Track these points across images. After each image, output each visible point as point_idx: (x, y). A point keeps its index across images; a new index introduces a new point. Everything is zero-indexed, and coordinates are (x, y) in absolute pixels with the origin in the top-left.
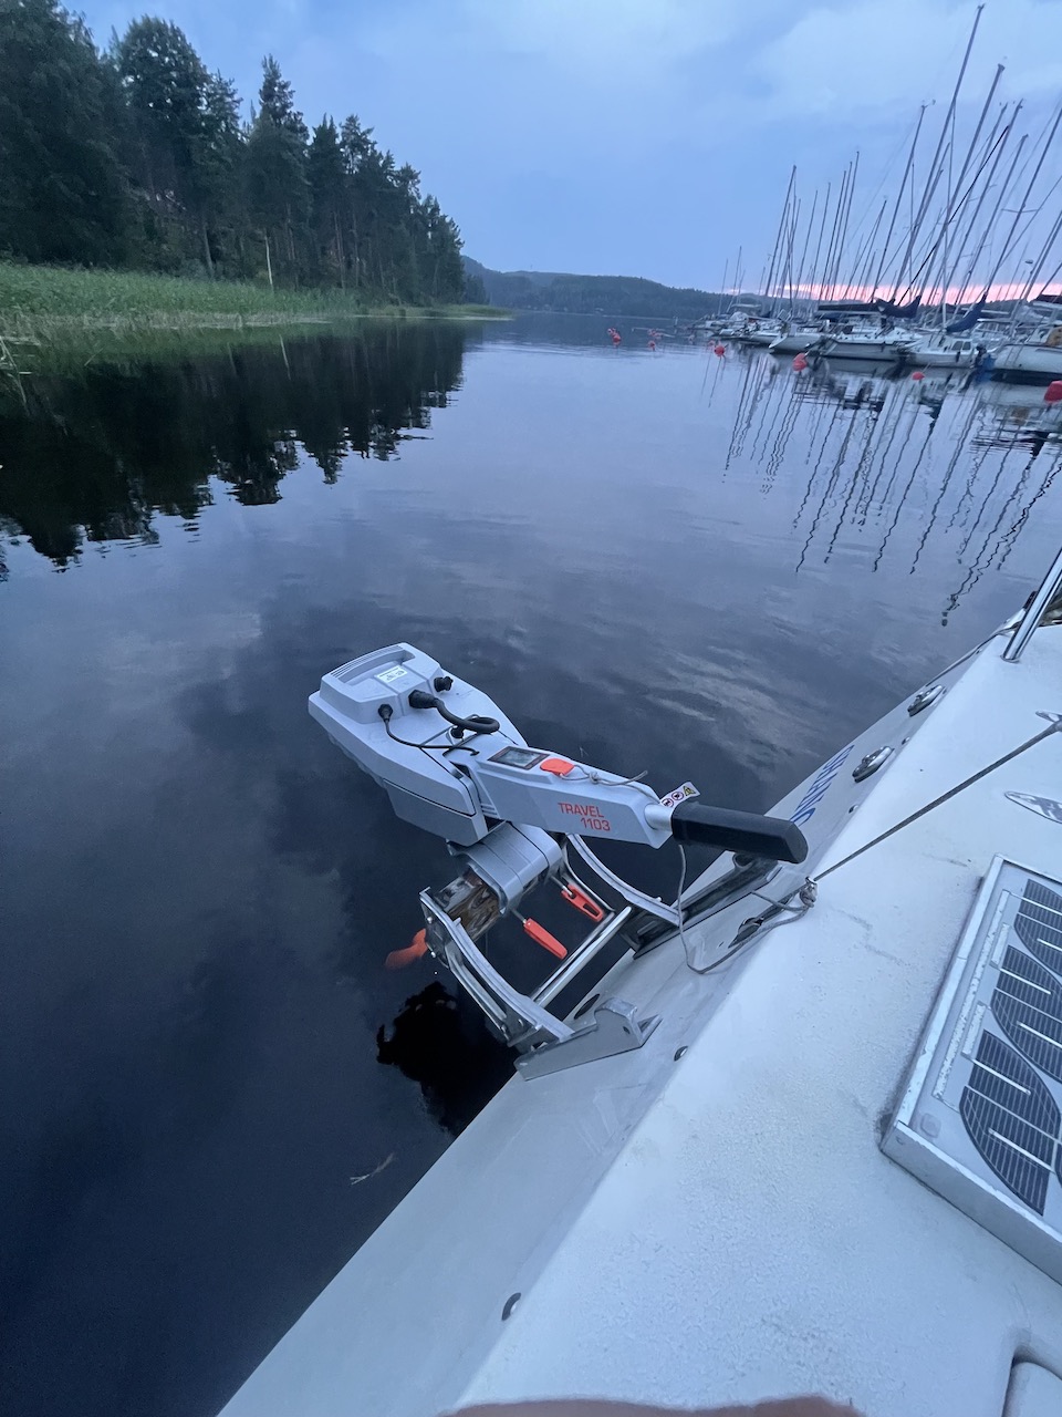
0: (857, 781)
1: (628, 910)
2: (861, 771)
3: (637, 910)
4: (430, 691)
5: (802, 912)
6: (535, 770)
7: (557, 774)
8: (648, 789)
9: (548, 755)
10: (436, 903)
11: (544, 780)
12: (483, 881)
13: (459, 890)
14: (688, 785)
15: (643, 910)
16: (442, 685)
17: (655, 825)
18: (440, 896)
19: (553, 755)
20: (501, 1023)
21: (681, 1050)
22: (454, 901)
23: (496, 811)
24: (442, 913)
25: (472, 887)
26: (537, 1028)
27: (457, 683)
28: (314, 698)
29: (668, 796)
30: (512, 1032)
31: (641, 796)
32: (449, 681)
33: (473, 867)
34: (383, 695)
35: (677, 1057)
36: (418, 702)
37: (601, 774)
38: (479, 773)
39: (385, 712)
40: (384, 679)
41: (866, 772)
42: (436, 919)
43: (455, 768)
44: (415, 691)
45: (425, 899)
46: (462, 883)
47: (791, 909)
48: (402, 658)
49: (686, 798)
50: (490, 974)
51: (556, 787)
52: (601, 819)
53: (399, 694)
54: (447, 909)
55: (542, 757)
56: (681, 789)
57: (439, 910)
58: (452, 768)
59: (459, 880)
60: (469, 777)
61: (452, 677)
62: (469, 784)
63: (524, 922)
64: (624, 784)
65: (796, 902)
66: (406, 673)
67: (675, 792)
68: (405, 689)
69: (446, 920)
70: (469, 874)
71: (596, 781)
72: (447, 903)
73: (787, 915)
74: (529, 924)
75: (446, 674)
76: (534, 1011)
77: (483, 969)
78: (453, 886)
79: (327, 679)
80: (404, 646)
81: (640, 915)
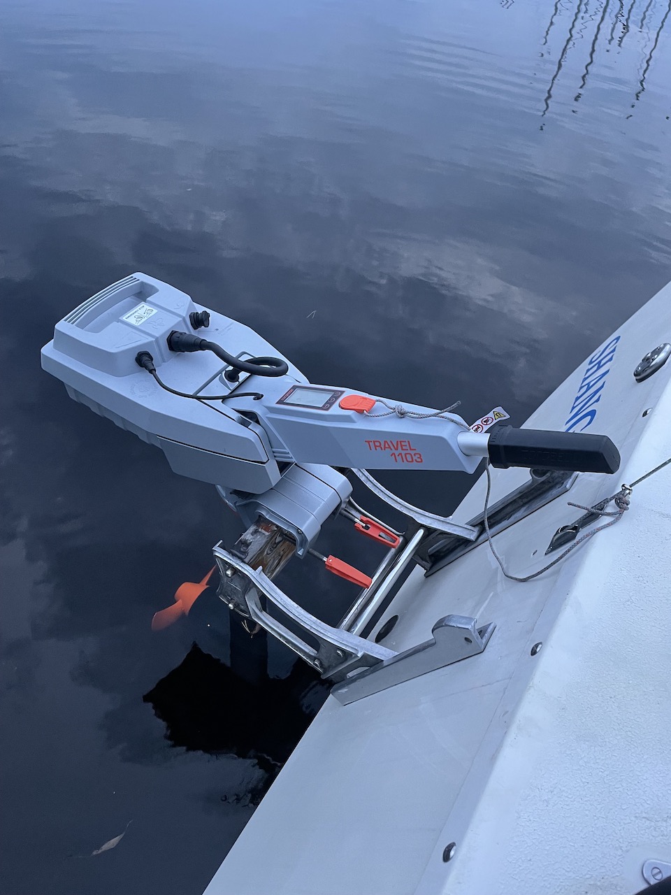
0: (640, 381)
1: (421, 533)
2: (643, 371)
3: (429, 531)
4: (187, 330)
5: (618, 515)
6: (335, 410)
7: (360, 412)
8: (457, 417)
9: (342, 392)
10: (234, 555)
11: (347, 419)
12: (277, 526)
13: (255, 539)
14: (499, 409)
15: (436, 530)
16: (199, 321)
17: (469, 451)
18: (237, 548)
19: (349, 392)
20: (314, 659)
21: (537, 646)
22: (253, 550)
23: (291, 455)
24: (241, 564)
25: (267, 534)
26: (360, 655)
27: (215, 317)
28: (48, 350)
29: (479, 422)
30: (326, 664)
31: (452, 425)
32: (207, 315)
33: (264, 513)
34: (138, 341)
35: (534, 652)
36: (178, 344)
37: (406, 407)
38: (269, 419)
39: (143, 360)
40: (132, 321)
41: (648, 372)
42: (235, 571)
43: (240, 415)
44: (173, 333)
45: (220, 553)
46: (256, 532)
47: (608, 514)
48: (142, 294)
49: (495, 422)
50: (300, 614)
51: (361, 425)
52: (413, 453)
53: (157, 339)
54: (247, 560)
55: (336, 396)
56: (491, 414)
57: (238, 562)
58: (236, 415)
59: (252, 529)
60: (257, 422)
61: (208, 311)
62: (258, 429)
63: (325, 559)
64: (435, 415)
65: (611, 508)
66: (155, 311)
67: (485, 418)
68: (162, 330)
69: (247, 570)
70: (260, 521)
71: (402, 415)
72: (245, 553)
73: (605, 520)
74: (331, 561)
75: (200, 309)
76: (352, 641)
77: (293, 611)
78: (247, 536)
79: (62, 326)
80: (141, 277)
81: (434, 535)
